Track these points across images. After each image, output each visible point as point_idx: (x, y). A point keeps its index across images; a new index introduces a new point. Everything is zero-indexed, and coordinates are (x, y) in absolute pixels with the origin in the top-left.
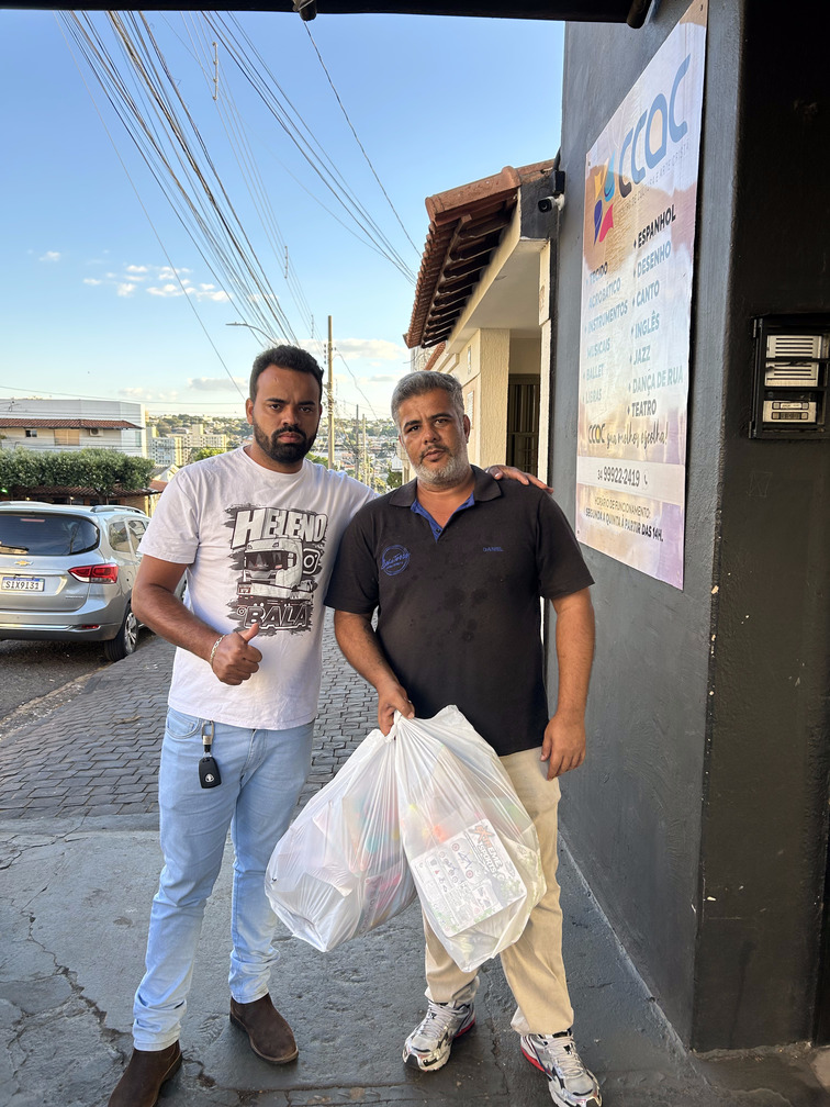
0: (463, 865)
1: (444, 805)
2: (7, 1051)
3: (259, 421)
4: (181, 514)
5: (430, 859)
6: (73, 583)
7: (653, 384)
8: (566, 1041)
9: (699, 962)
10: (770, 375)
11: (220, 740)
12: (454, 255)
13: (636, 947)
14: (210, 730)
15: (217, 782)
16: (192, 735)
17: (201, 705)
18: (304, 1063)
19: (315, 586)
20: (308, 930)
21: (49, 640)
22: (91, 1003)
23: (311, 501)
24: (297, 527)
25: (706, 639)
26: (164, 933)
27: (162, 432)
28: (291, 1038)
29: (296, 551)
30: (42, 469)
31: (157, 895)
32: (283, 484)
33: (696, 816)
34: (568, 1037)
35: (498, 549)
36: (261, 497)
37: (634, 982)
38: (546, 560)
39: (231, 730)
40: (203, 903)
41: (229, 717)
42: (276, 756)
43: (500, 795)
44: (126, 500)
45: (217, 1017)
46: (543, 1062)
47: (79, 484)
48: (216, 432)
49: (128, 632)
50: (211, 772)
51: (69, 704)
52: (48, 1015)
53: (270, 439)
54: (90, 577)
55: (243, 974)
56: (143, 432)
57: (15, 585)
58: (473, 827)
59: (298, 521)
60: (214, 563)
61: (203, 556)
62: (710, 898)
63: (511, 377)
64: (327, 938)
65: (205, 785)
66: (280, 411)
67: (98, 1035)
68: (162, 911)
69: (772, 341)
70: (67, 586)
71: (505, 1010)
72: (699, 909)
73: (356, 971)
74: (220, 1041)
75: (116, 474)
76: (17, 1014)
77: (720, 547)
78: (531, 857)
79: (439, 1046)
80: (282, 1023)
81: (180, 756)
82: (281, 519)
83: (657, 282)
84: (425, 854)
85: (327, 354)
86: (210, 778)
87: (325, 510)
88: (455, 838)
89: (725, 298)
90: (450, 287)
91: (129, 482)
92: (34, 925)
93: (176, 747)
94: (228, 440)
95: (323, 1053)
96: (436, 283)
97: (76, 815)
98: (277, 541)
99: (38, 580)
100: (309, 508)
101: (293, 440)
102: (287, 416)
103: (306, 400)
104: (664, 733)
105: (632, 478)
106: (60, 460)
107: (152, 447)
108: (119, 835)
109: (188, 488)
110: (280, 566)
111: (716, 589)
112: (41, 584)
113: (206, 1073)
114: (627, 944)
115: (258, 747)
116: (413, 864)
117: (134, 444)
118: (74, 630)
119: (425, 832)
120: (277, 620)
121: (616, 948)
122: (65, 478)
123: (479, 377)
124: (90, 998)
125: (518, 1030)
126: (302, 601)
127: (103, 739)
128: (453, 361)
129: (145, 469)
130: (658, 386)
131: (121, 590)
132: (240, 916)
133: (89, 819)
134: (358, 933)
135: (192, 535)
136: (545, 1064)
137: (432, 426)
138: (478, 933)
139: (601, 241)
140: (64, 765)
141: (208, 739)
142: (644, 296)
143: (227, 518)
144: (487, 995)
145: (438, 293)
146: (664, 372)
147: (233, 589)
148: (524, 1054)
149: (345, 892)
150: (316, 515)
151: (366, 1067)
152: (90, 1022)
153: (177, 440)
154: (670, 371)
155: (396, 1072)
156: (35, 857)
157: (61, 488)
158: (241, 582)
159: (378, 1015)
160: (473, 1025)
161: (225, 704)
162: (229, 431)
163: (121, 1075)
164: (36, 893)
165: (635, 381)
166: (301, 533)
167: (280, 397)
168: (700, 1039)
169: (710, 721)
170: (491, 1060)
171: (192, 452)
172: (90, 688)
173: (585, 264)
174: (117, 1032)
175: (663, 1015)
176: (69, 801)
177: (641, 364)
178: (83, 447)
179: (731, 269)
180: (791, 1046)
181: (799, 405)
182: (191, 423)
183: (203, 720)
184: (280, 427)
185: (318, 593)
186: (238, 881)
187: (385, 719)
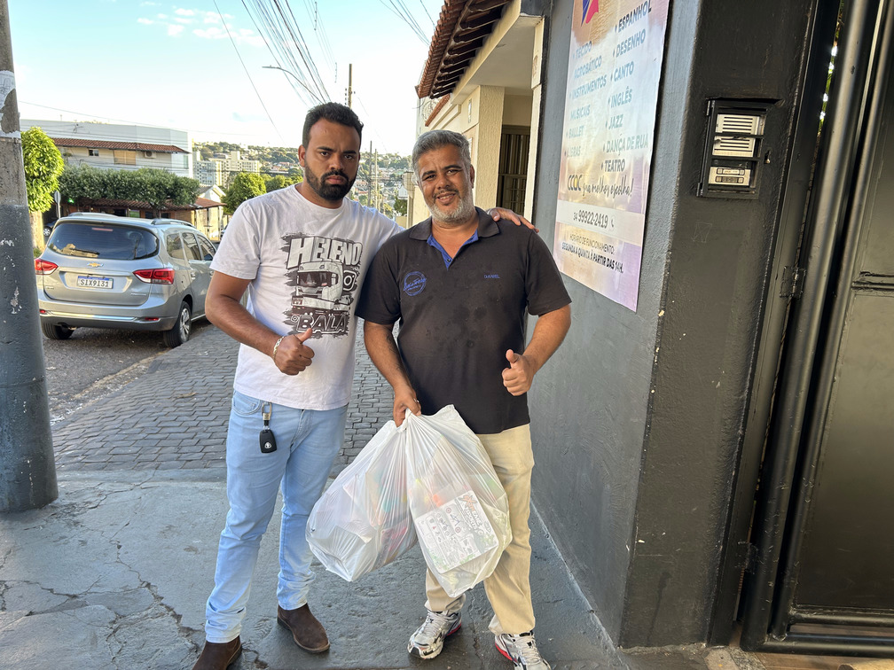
0: (454, 524)
1: (442, 480)
2: (106, 643)
3: (310, 165)
4: (246, 239)
5: (430, 518)
6: (136, 283)
7: (624, 147)
8: (529, 639)
9: (630, 586)
10: (717, 146)
11: (277, 416)
12: (463, 24)
13: (582, 575)
14: (268, 409)
15: (274, 449)
16: (255, 413)
17: (261, 390)
18: (334, 652)
19: (352, 300)
20: (337, 565)
21: (116, 329)
22: (170, 609)
23: (349, 231)
24: (339, 253)
25: (652, 350)
26: (230, 559)
27: (205, 157)
28: (324, 634)
29: (337, 272)
30: (104, 184)
31: (224, 531)
32: (327, 218)
33: (635, 481)
34: (531, 636)
35: (495, 276)
36: (310, 227)
37: (579, 599)
38: (533, 285)
39: (284, 409)
40: (260, 538)
41: (283, 399)
42: (319, 430)
43: (482, 472)
44: (176, 214)
45: (267, 620)
46: (512, 654)
47: (136, 198)
48: (251, 158)
49: (182, 324)
50: (269, 440)
51: (135, 381)
52: (137, 617)
53: (320, 181)
54: (152, 278)
55: (289, 589)
56: (190, 157)
57: (89, 283)
58: (462, 496)
59: (339, 248)
60: (272, 280)
61: (264, 273)
62: (640, 541)
63: (504, 127)
64: (352, 571)
65: (264, 450)
66: (328, 158)
67: (177, 631)
68: (229, 544)
69: (721, 118)
70: (132, 285)
71: (483, 618)
72: (632, 549)
73: (372, 588)
74: (271, 636)
75: (166, 191)
76: (112, 616)
77: (668, 281)
78: (503, 518)
79: (435, 642)
80: (317, 624)
81: (244, 428)
82: (326, 246)
83: (632, 63)
84: (426, 515)
85: (347, 97)
86: (268, 445)
87: (360, 239)
88: (448, 504)
89: (687, 82)
90: (459, 50)
91: (178, 198)
92: (121, 551)
93: (240, 421)
94: (261, 165)
95: (348, 645)
96: (446, 46)
97: (148, 468)
98: (323, 263)
99: (108, 279)
100: (348, 238)
101: (338, 182)
102: (334, 162)
103: (349, 149)
104: (613, 419)
105: (602, 221)
106: (119, 177)
107: (197, 170)
108: (184, 485)
109: (252, 218)
110: (326, 284)
111: (663, 312)
112: (110, 283)
113: (260, 659)
114: (575, 573)
115: (306, 422)
116: (417, 521)
117: (182, 166)
118: (138, 322)
119: (426, 499)
120: (323, 326)
121: (566, 575)
122: (124, 193)
123: (478, 126)
124: (168, 605)
125: (494, 631)
126: (342, 312)
127: (167, 410)
128: (455, 111)
129: (193, 187)
130: (628, 149)
131: (176, 290)
132: (286, 547)
133: (159, 472)
134: (375, 568)
135: (255, 257)
137: (445, 175)
138: (463, 571)
139: (587, 22)
140: (136, 430)
141: (267, 416)
142: (621, 73)
143: (283, 244)
144: (471, 606)
145: (447, 54)
146: (633, 138)
147: (288, 301)
148: (497, 648)
149: (366, 540)
150: (353, 243)
151: (381, 656)
152: (170, 622)
153: (218, 164)
154: (638, 137)
155: (401, 659)
156: (118, 500)
157: (120, 201)
158: (294, 296)
159: (389, 620)
160: (460, 628)
161: (281, 390)
162: (262, 158)
163: (196, 660)
164: (120, 527)
165: (609, 142)
166: (341, 258)
167: (328, 146)
168: (625, 640)
169: (650, 412)
170: (473, 651)
171: (230, 175)
172: (153, 368)
173: (573, 39)
174: (191, 629)
175: (599, 623)
176: (142, 457)
177: (614, 129)
178: (140, 167)
179: (694, 58)
180: (691, 646)
181: (738, 172)
182: (230, 150)
183: (263, 401)
184: (328, 171)
185: (353, 306)
186: (286, 521)
187: (398, 414)
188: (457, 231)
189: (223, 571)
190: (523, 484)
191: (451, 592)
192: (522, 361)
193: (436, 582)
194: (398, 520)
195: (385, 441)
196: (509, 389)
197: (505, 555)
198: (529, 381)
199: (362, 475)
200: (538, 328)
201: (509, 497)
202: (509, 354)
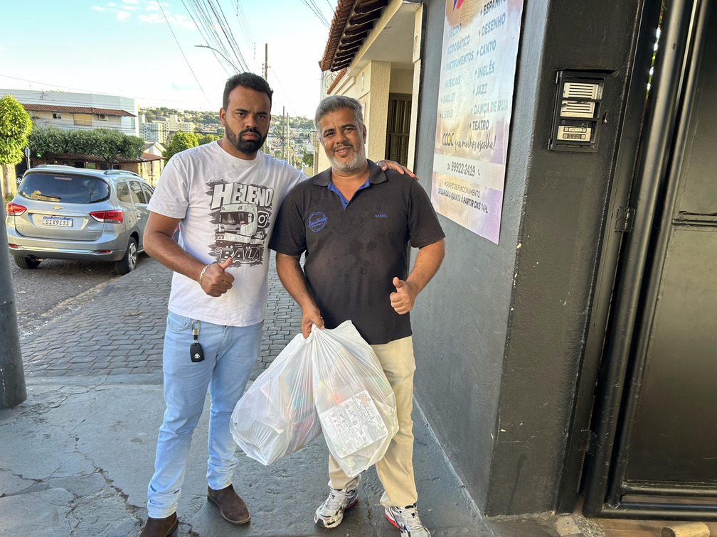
0: (351, 417)
1: (341, 381)
2: (66, 519)
3: (230, 124)
4: (177, 185)
5: (331, 414)
6: (92, 222)
7: (488, 110)
8: (413, 510)
9: (494, 466)
10: (564, 109)
11: (204, 332)
12: (357, 10)
13: (455, 457)
14: (197, 326)
15: (202, 359)
16: (185, 329)
17: (191, 310)
18: (254, 524)
19: (266, 235)
20: (256, 452)
21: (76, 260)
22: (118, 490)
23: (263, 179)
24: (254, 196)
25: (511, 276)
26: (167, 449)
27: (149, 119)
28: (246, 510)
29: (253, 212)
30: (66, 142)
31: (162, 427)
32: (244, 167)
33: (498, 382)
34: (414, 508)
35: (384, 216)
36: (230, 175)
37: (453, 477)
38: (414, 224)
39: (210, 326)
40: (192, 432)
41: (209, 318)
42: (239, 342)
43: (374, 375)
44: (125, 166)
45: (199, 498)
46: (399, 523)
47: (92, 153)
48: (186, 120)
49: (130, 256)
50: (198, 352)
51: (92, 303)
52: (91, 497)
53: (237, 137)
54: (104, 218)
55: (216, 473)
56: (137, 119)
57: (52, 222)
58: (358, 395)
59: (254, 193)
60: (199, 219)
61: (192, 213)
62: (502, 430)
63: (391, 95)
64: (268, 457)
65: (194, 360)
66: (244, 118)
67: (124, 509)
68: (166, 437)
69: (567, 86)
70: (89, 224)
71: (376, 493)
72: (496, 436)
73: (285, 471)
74: (202, 511)
75: (117, 147)
76: (71, 497)
77: (524, 219)
78: (391, 412)
79: (337, 514)
80: (240, 501)
81: (177, 342)
82: (243, 191)
83: (495, 41)
84: (329, 411)
85: (264, 70)
86: (197, 356)
87: (272, 185)
88: (347, 401)
89: (539, 56)
90: (354, 31)
91: (127, 153)
92: (78, 442)
93: (174, 337)
94: (194, 126)
95: (265, 518)
96: (343, 28)
97: (102, 374)
98: (241, 205)
99: (68, 219)
100: (262, 184)
101: (252, 138)
102: (249, 122)
103: (262, 111)
104: (480, 332)
105: (470, 171)
106: (78, 136)
107: (142, 130)
108: (131, 387)
109: (181, 168)
110: (243, 222)
111: (520, 245)
112: (70, 222)
113: (193, 530)
114: (450, 455)
115: (229, 337)
116: (321, 416)
117: (130, 127)
118: (94, 254)
119: (329, 397)
120: (241, 257)
121: (443, 457)
122: (82, 149)
123: (370, 94)
124: (117, 487)
125: (384, 505)
126: (257, 245)
127: (117, 326)
128: (352, 81)
129: (139, 144)
130: (491, 111)
131: (125, 228)
132: (214, 439)
133: (111, 377)
134: (287, 454)
135: (184, 200)
136: (400, 523)
137: (342, 132)
138: (358, 455)
139: (458, 7)
140: (92, 342)
141: (196, 332)
142: (486, 49)
143: (207, 189)
144: (366, 484)
145: (344, 35)
146: (496, 102)
147: (212, 236)
148: (387, 518)
149: (280, 432)
150: (266, 188)
151: (292, 526)
152: (119, 501)
153: (160, 125)
154: (500, 102)
155: (309, 529)
156: (76, 400)
157: (79, 155)
158: (217, 232)
159: (299, 496)
160: (356, 502)
161: (208, 310)
162: (195, 120)
163: (140, 532)
164: (78, 423)
165: (476, 106)
166: (256, 200)
167: (245, 108)
168: (490, 510)
169: (510, 326)
170: (367, 521)
171: (170, 134)
172: (107, 292)
173: (446, 23)
174: (136, 507)
175: (469, 496)
176: (97, 365)
177: (481, 96)
178: (94, 128)
179: (545, 36)
180: (543, 514)
181: (580, 130)
182: (170, 114)
183: (192, 320)
184: (245, 128)
185: (267, 240)
186: (213, 418)
187: (306, 328)
188: (352, 179)
189: (162, 459)
190: (407, 384)
191: (349, 473)
192: (406, 287)
193: (337, 465)
194: (306, 414)
195: (295, 351)
196: (396, 309)
197: (393, 442)
198: (412, 302)
199: (276, 378)
200: (419, 258)
201: (397, 394)
202: (395, 280)
